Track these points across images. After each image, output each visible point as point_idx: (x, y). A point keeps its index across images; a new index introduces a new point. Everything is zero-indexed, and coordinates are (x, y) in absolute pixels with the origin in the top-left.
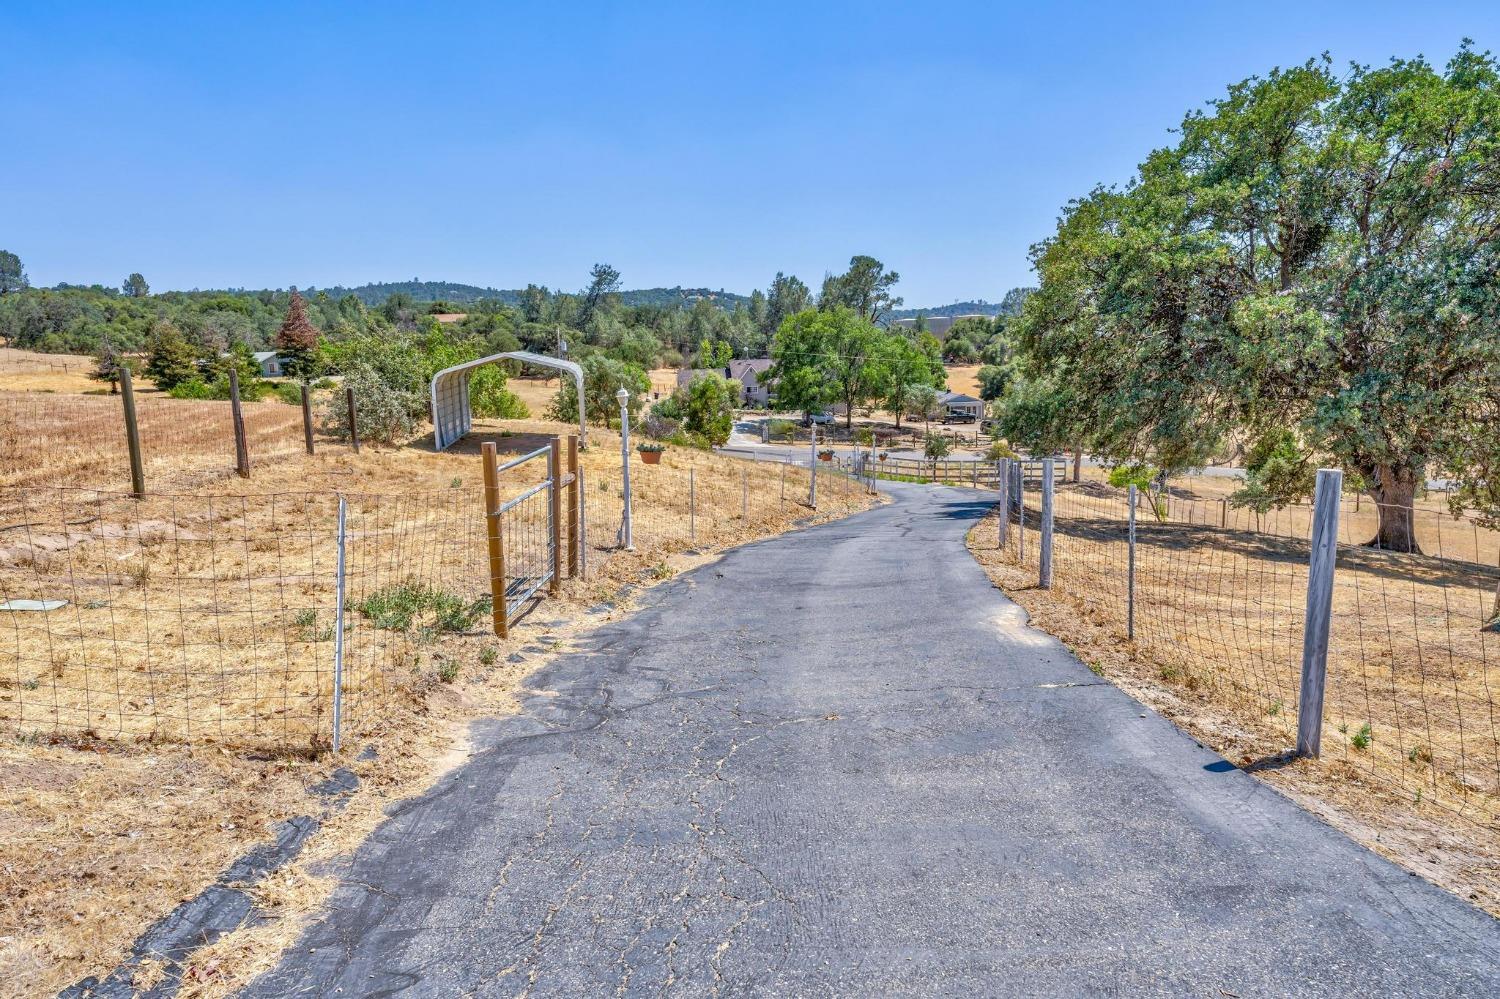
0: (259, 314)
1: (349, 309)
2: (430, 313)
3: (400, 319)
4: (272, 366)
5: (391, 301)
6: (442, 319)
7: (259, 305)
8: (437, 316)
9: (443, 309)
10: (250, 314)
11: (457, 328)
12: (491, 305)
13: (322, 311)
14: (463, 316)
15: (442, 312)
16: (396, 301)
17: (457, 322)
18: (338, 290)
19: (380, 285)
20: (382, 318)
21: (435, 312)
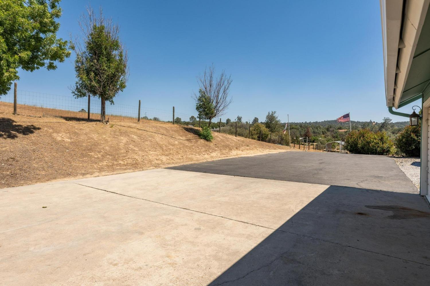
0: (300, 130)
1: (319, 128)
2: (338, 129)
3: (330, 131)
4: (302, 141)
5: (328, 126)
6: (340, 131)
7: (300, 127)
8: (339, 130)
9: (341, 128)
10: (298, 129)
11: (344, 133)
12: (355, 127)
13: (312, 129)
14: (346, 130)
15: (341, 129)
16: (330, 127)
17: (344, 132)
18: (316, 122)
19: (327, 121)
20: (326, 131)
21: (339, 129)
